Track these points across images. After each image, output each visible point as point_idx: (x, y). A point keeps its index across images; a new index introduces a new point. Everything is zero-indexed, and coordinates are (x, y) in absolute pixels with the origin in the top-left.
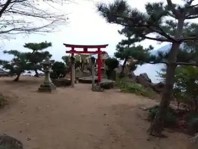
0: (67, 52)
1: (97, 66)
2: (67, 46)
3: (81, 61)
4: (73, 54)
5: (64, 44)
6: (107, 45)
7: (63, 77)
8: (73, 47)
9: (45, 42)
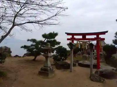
0: (68, 39)
1: (95, 51)
2: (68, 34)
3: (79, 47)
4: (73, 41)
5: (66, 33)
6: (107, 32)
7: (65, 60)
8: (73, 35)
9: (53, 32)
